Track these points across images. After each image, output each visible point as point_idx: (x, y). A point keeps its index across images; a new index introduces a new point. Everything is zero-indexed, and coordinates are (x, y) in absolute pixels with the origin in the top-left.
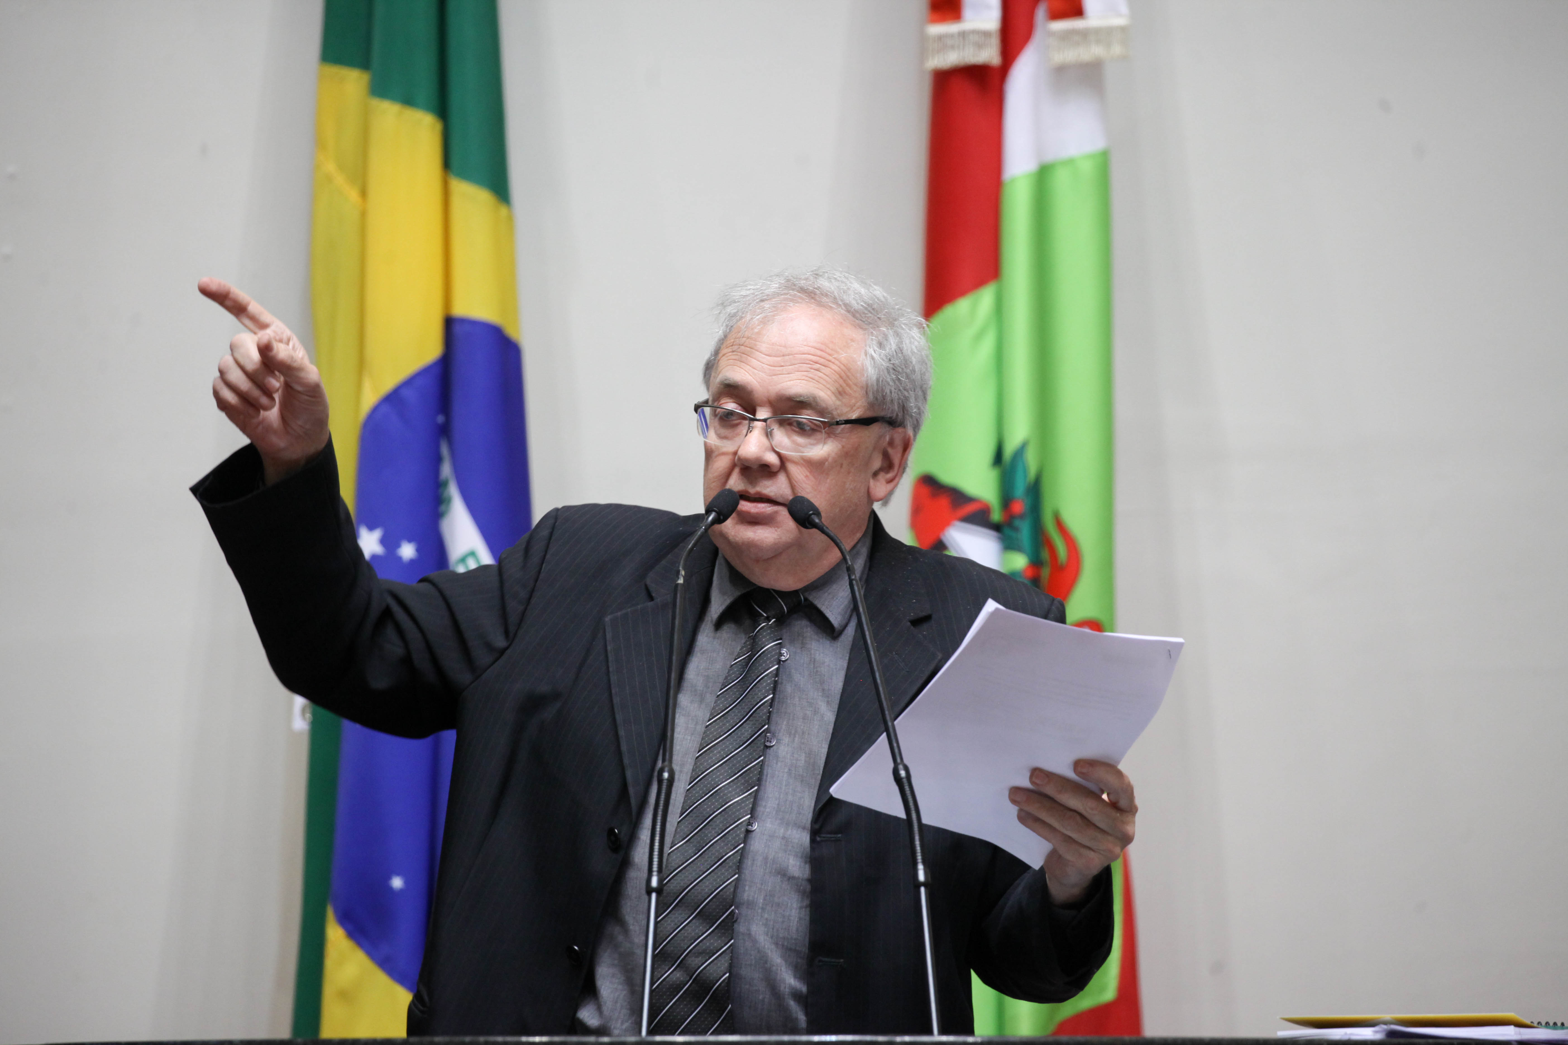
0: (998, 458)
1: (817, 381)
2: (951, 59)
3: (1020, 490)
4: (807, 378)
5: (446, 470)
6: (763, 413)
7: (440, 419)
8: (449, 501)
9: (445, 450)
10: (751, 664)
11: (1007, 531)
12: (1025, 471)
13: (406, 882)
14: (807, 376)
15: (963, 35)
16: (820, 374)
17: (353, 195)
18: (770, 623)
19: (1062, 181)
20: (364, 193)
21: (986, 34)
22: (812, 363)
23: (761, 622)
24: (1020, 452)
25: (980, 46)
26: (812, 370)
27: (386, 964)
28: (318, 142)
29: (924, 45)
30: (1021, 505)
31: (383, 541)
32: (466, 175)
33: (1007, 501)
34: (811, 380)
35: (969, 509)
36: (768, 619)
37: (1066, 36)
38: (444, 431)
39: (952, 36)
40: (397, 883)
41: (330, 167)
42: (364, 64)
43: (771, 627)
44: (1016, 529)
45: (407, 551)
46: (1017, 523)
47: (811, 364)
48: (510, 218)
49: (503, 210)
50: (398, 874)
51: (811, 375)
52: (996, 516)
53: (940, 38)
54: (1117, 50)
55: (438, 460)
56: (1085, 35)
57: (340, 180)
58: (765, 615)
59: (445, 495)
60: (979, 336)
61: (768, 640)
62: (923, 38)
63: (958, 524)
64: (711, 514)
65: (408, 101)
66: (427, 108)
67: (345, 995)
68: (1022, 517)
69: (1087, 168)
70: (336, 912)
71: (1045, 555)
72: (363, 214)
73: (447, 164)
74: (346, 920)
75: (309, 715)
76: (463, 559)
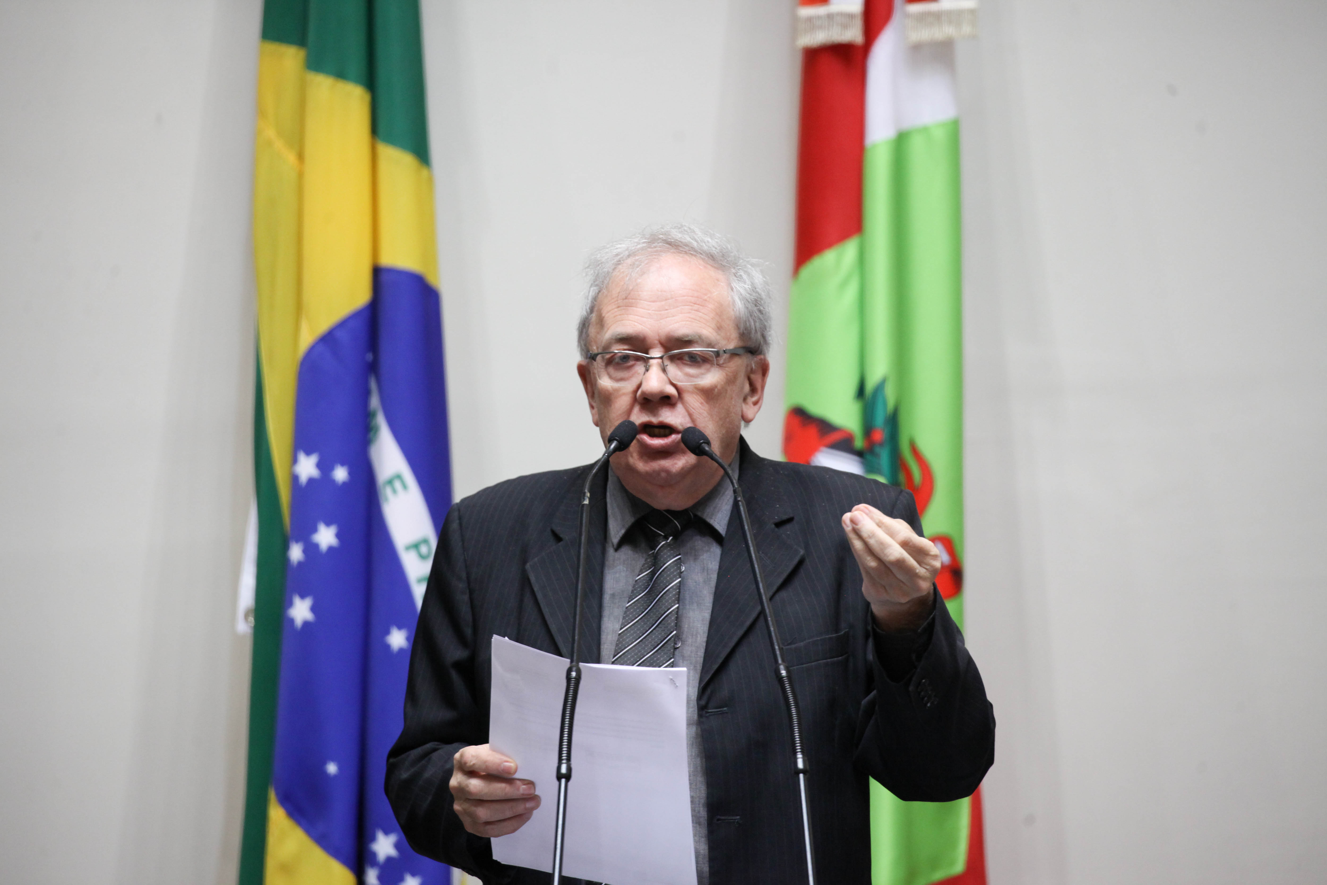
0: (861, 392)
1: (698, 321)
2: (819, 38)
3: (880, 420)
4: (690, 320)
5: (375, 402)
6: (657, 353)
7: (369, 357)
8: (376, 429)
9: (373, 385)
10: (656, 578)
11: (869, 457)
12: (885, 404)
13: (340, 768)
14: (690, 318)
15: (830, 17)
16: (701, 314)
17: (291, 158)
18: (668, 541)
19: (917, 146)
20: (301, 157)
21: (851, 16)
22: (692, 304)
23: (661, 541)
24: (880, 388)
25: (845, 27)
26: (693, 311)
27: (323, 841)
28: (259, 111)
29: (795, 26)
30: (881, 434)
31: (319, 465)
32: (392, 141)
33: (868, 430)
34: (693, 320)
35: (834, 437)
36: (666, 538)
37: (922, 18)
38: (373, 368)
39: (819, 17)
40: (332, 768)
41: (270, 133)
42: (300, 40)
43: (668, 545)
44: (877, 455)
45: (341, 474)
46: (877, 449)
47: (691, 306)
48: (431, 180)
49: (425, 172)
50: (333, 760)
51: (692, 316)
52: (859, 443)
53: (810, 19)
54: (967, 29)
55: (367, 394)
56: (938, 17)
57: (279, 145)
58: (663, 534)
59: (373, 423)
60: (844, 284)
61: (669, 556)
62: (795, 19)
63: (825, 449)
64: (613, 442)
65: (341, 75)
66: (357, 81)
67: (286, 869)
68: (881, 444)
69: (940, 135)
70: (277, 794)
71: (902, 478)
72: (301, 175)
73: (375, 130)
74: (286, 801)
75: (251, 619)
76: (390, 482)
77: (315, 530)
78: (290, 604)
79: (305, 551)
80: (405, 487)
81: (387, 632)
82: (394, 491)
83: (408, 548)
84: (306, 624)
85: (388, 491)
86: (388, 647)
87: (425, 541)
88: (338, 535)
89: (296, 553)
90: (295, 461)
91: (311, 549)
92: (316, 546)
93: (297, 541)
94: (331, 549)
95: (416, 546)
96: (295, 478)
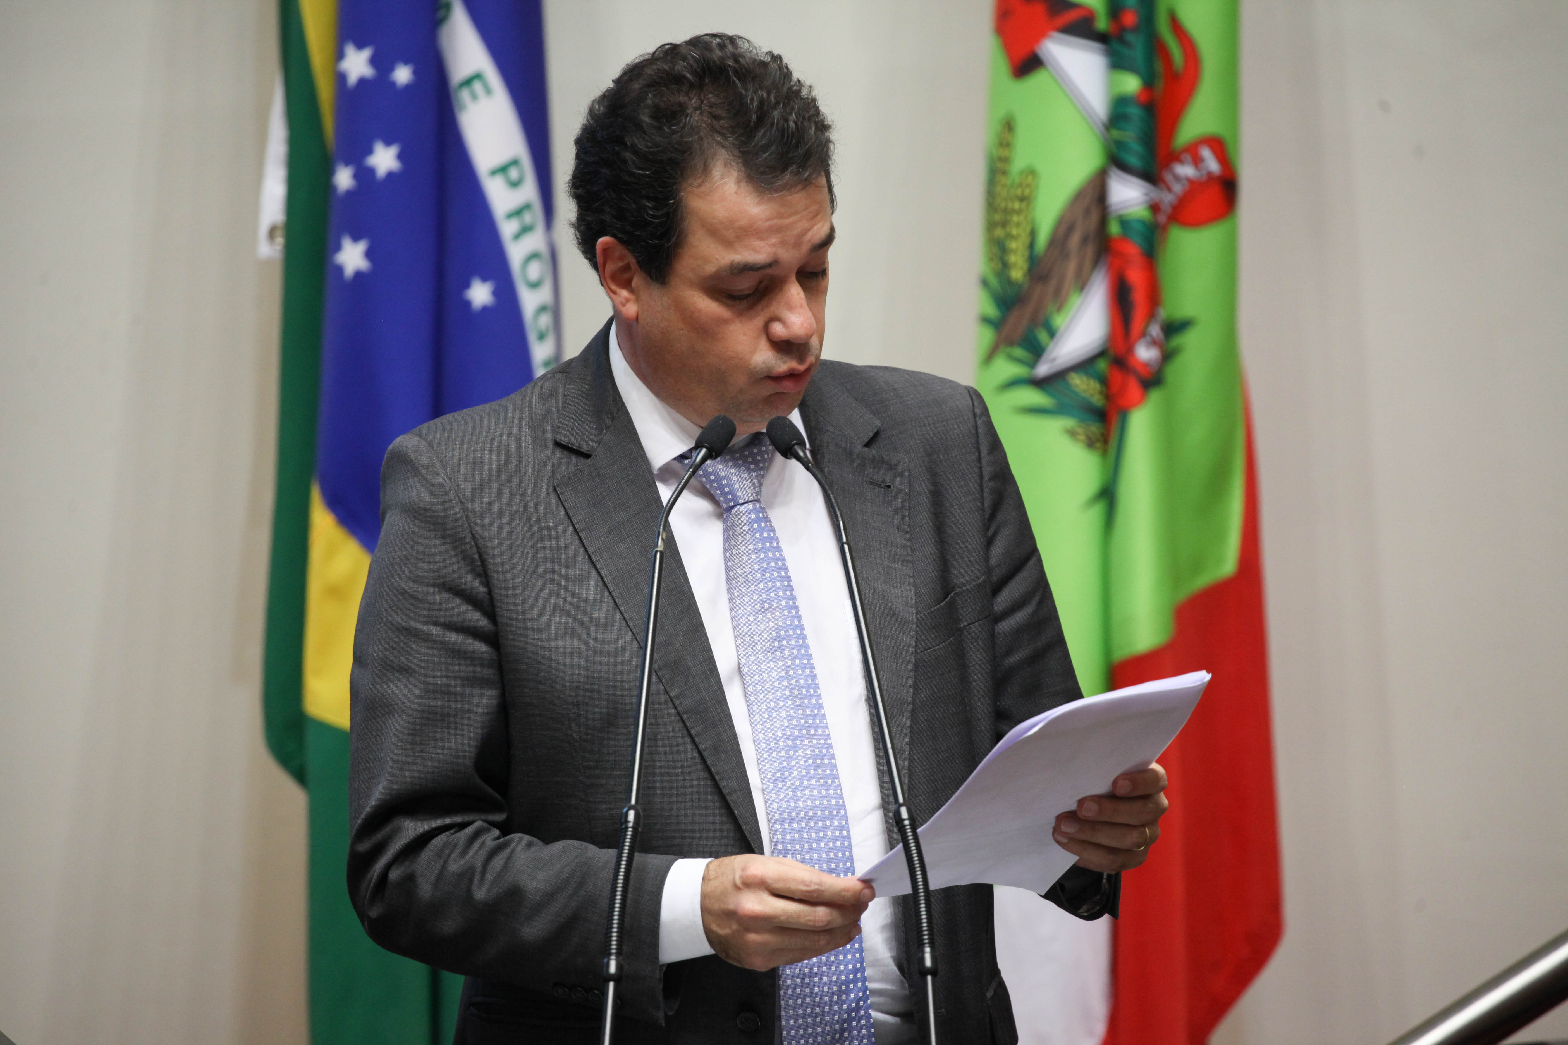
8: (448, 7)
30: (1134, 16)
31: (374, 62)
33: (1116, 9)
35: (1070, 17)
45: (403, 74)
46: (1128, 37)
52: (1102, 24)
59: (443, 1)
63: (1056, 35)
68: (1134, 30)
70: (324, 495)
74: (334, 503)
75: (280, 240)
76: (468, 82)
77: (369, 151)
78: (338, 248)
79: (356, 176)
80: (488, 91)
81: (467, 285)
82: (474, 97)
83: (494, 172)
84: (358, 274)
85: (465, 95)
86: (468, 304)
87: (515, 162)
88: (400, 157)
89: (344, 178)
90: (340, 55)
91: (364, 175)
92: (371, 171)
93: (347, 164)
94: (390, 175)
95: (503, 170)
96: (341, 77)
